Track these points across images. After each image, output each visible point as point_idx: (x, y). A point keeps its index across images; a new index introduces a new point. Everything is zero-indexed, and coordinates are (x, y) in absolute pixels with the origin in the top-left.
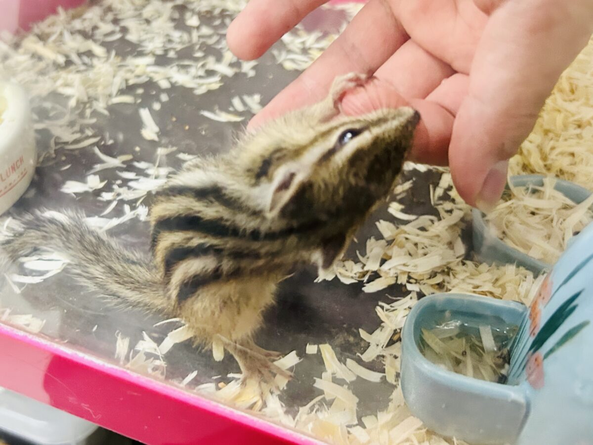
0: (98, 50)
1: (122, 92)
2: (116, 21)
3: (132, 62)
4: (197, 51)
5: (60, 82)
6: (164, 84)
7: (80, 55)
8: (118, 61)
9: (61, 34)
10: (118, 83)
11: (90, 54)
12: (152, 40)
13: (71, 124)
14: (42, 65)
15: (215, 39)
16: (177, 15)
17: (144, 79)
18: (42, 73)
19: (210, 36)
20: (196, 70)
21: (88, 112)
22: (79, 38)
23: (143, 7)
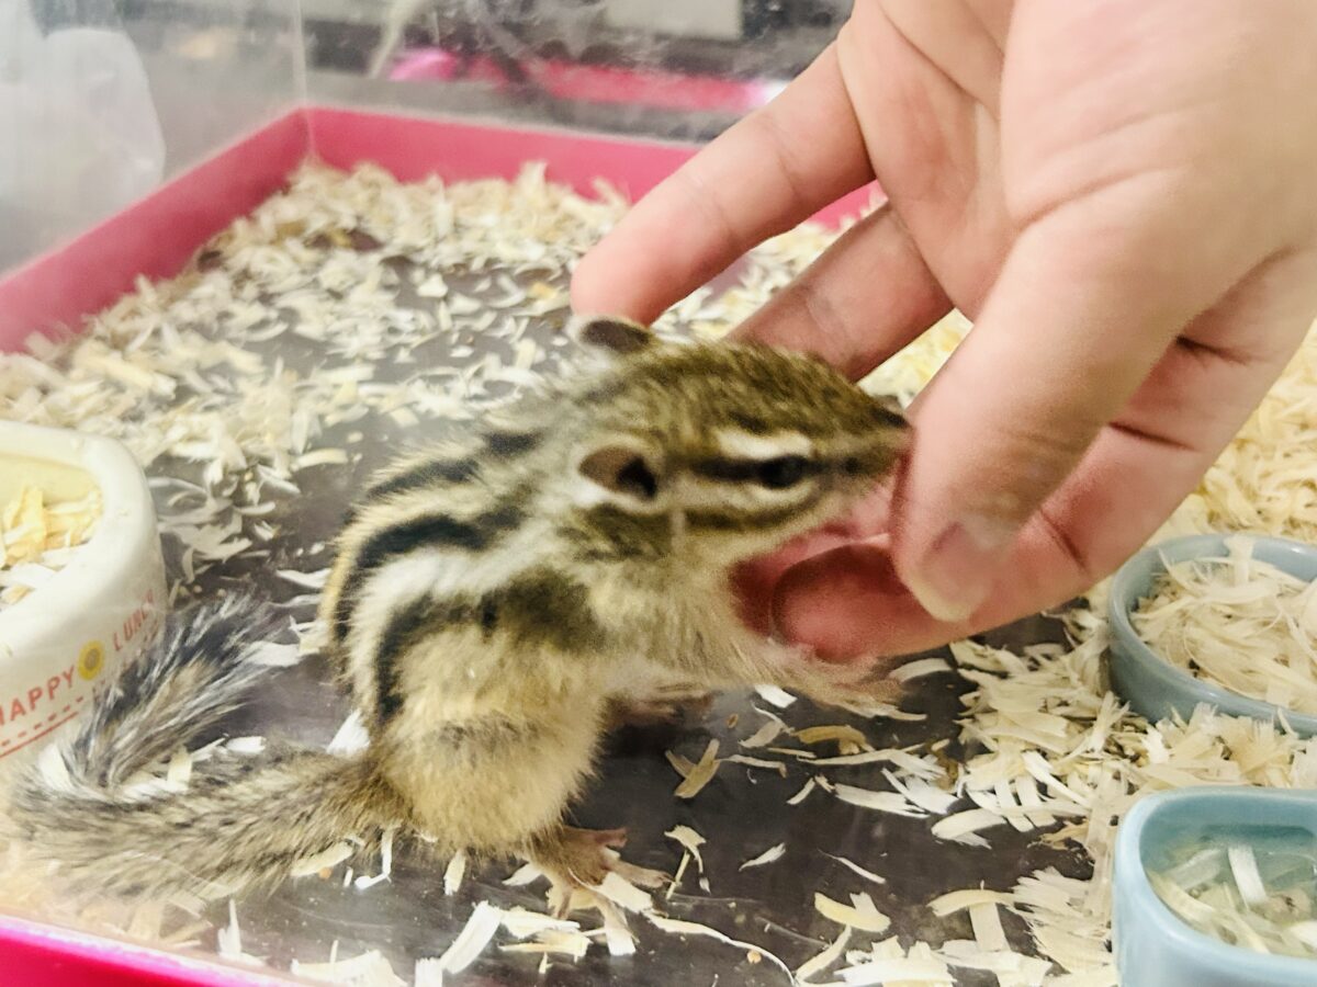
0: (244, 360)
1: (314, 445)
2: (265, 299)
3: (323, 379)
4: (456, 346)
5: (176, 433)
6: (403, 418)
7: (204, 373)
8: (292, 379)
9: (157, 333)
10: (302, 426)
11: (224, 369)
12: (354, 330)
13: (222, 518)
14: (126, 401)
15: (488, 318)
16: (393, 278)
17: (357, 412)
18: (134, 416)
19: (476, 315)
20: (465, 383)
21: (252, 491)
22: (195, 339)
23: (319, 265)
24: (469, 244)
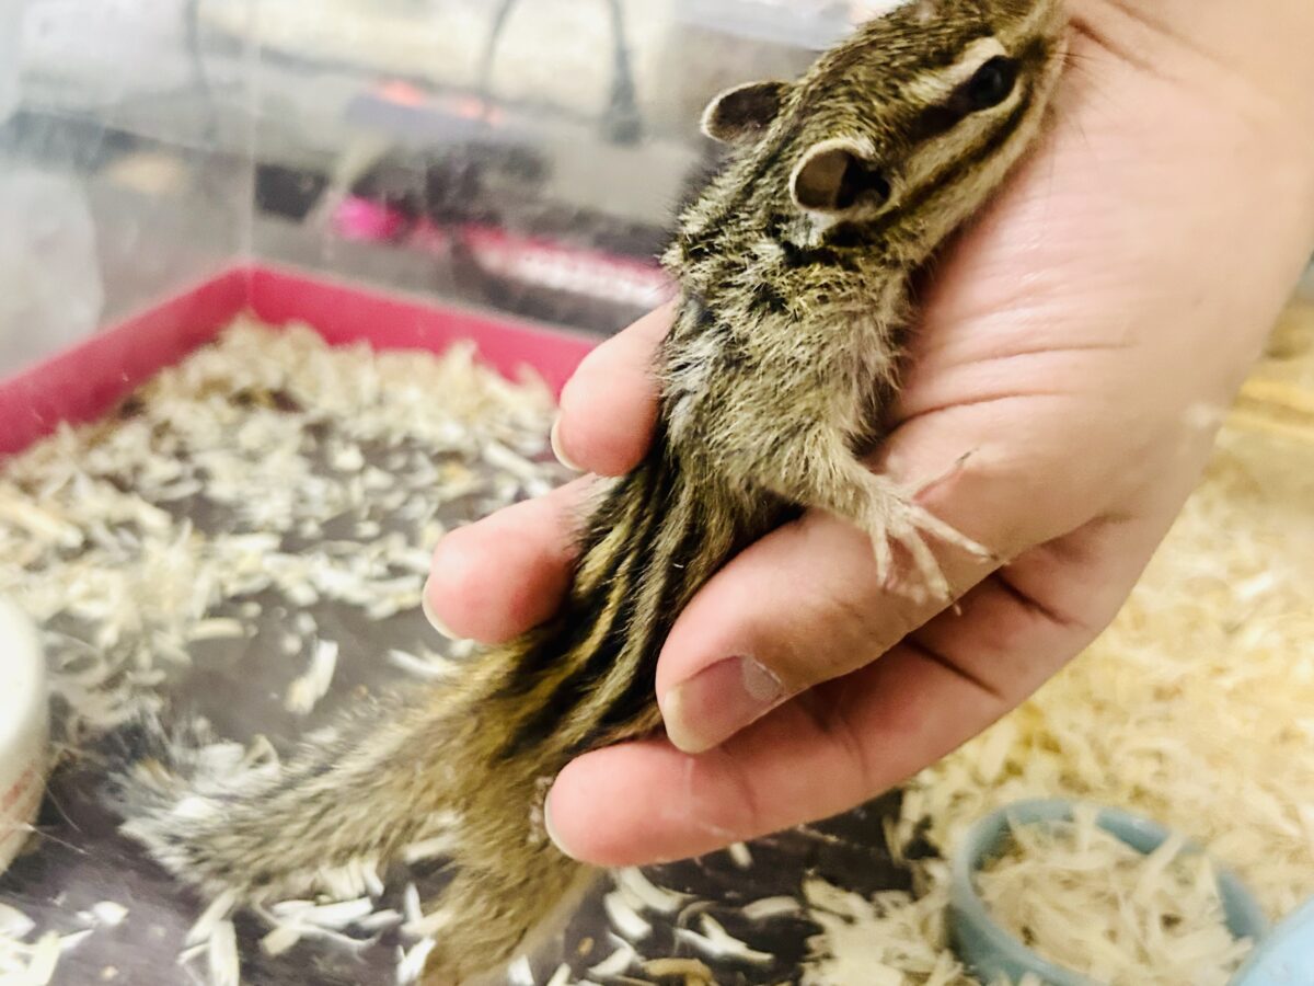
0: (153, 518)
1: (214, 612)
2: (181, 455)
3: (227, 545)
4: (365, 522)
5: (77, 589)
6: (302, 595)
7: (114, 527)
8: (199, 542)
9: (71, 481)
10: (203, 590)
11: (131, 525)
12: (266, 496)
13: (112, 683)
14: (31, 551)
15: (398, 497)
16: (312, 443)
17: (256, 584)
18: (35, 567)
19: (388, 491)
20: (367, 563)
21: (144, 658)
22: (108, 491)
23: (239, 424)
24: (389, 417)
